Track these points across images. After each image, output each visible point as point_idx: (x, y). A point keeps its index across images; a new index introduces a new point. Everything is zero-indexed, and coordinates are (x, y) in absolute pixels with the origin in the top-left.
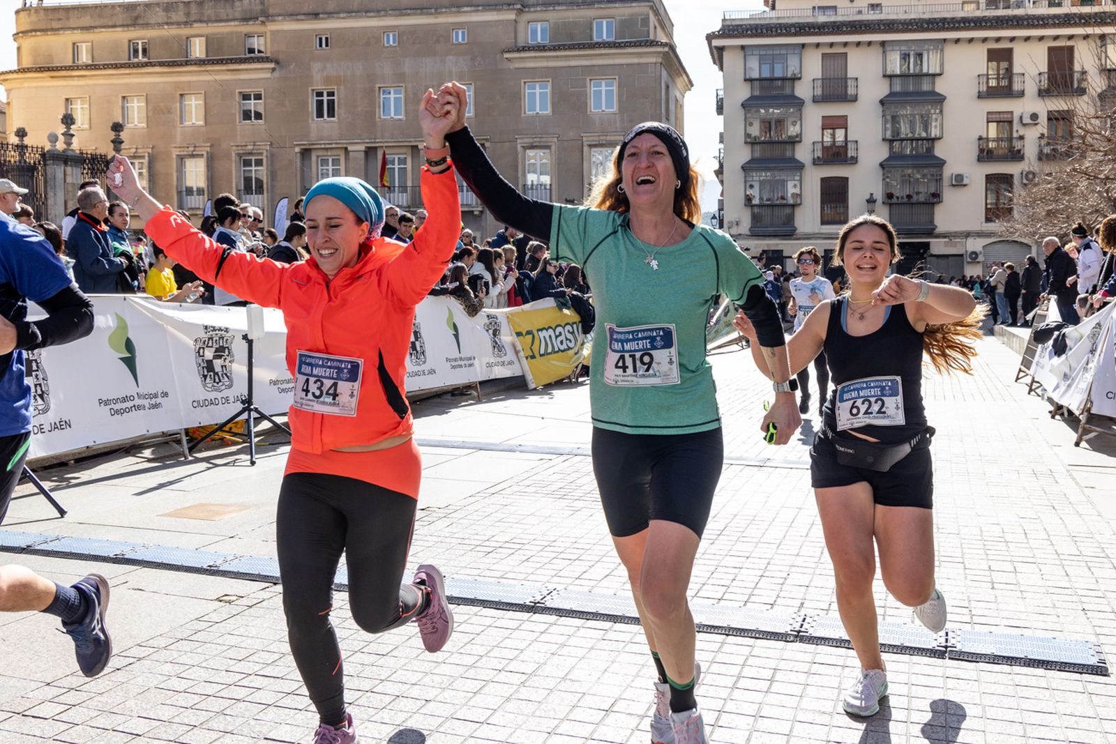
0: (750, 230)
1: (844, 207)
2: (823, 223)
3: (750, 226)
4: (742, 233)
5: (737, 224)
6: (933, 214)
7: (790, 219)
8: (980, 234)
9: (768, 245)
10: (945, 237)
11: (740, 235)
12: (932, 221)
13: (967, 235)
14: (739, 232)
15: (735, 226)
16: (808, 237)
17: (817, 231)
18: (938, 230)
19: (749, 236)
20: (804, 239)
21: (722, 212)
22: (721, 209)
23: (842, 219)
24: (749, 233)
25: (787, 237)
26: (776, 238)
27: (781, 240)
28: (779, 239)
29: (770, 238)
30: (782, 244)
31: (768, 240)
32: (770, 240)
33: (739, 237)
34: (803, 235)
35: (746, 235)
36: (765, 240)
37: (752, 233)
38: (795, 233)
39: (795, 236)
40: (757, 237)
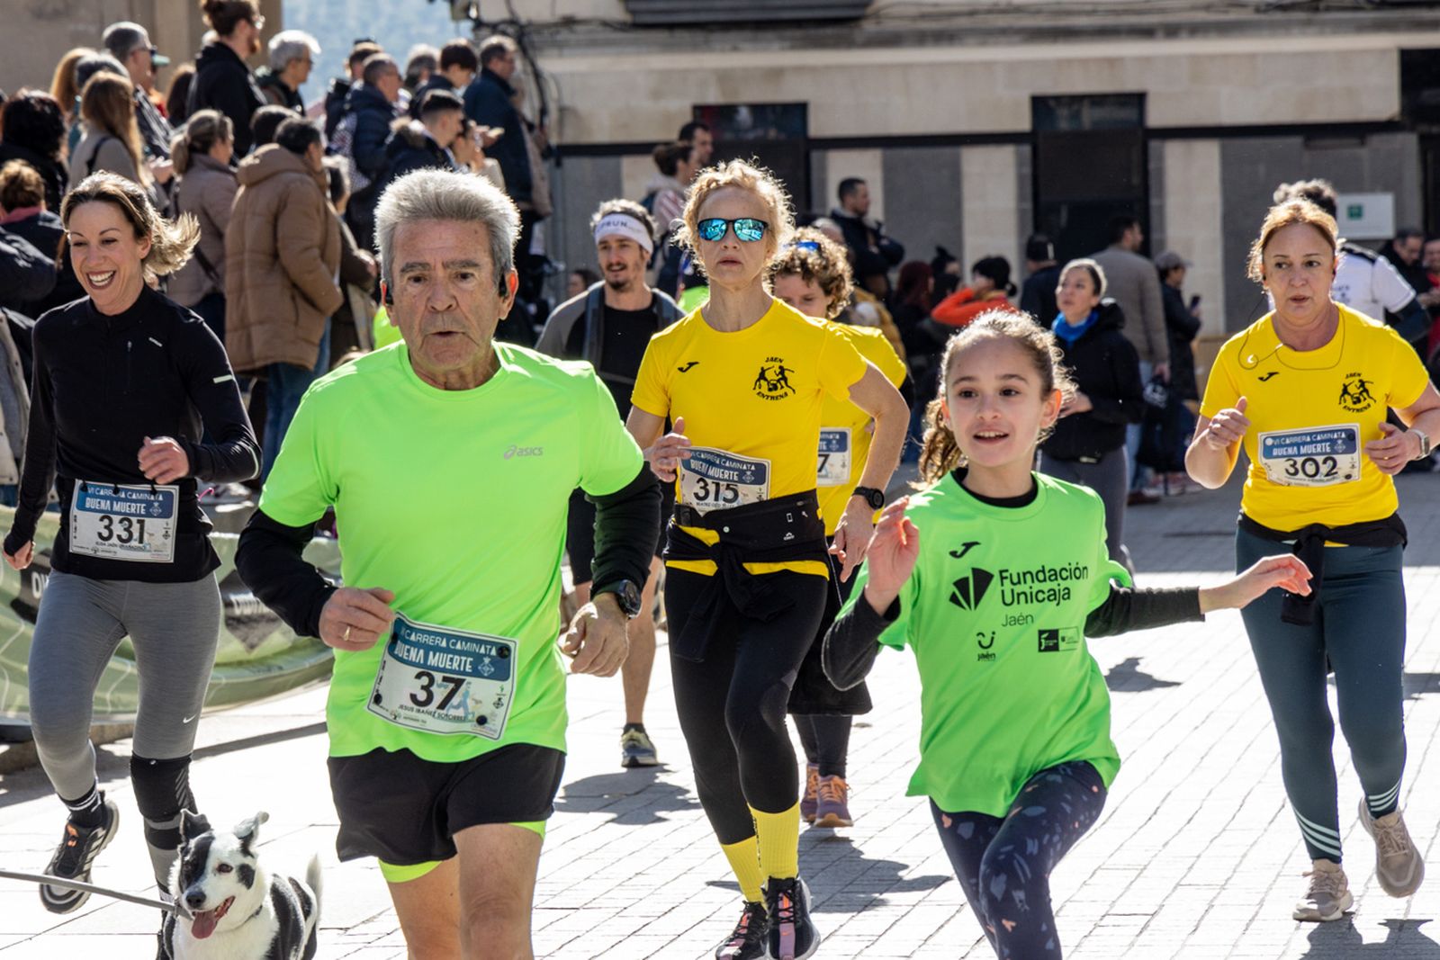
9: (723, 77)
11: (569, 22)
14: (565, 9)
16: (939, 28)
19: (622, 27)
20: (918, 39)
24: (617, 13)
25: (830, 31)
26: (770, 35)
27: (793, 48)
28: (787, 44)
29: (733, 36)
30: (799, 69)
31: (723, 51)
32: (735, 49)
33: (564, 35)
34: (914, 18)
35: (606, 24)
36: (706, 47)
37: (633, 12)
38: (870, 10)
39: (869, 27)
40: (662, 35)
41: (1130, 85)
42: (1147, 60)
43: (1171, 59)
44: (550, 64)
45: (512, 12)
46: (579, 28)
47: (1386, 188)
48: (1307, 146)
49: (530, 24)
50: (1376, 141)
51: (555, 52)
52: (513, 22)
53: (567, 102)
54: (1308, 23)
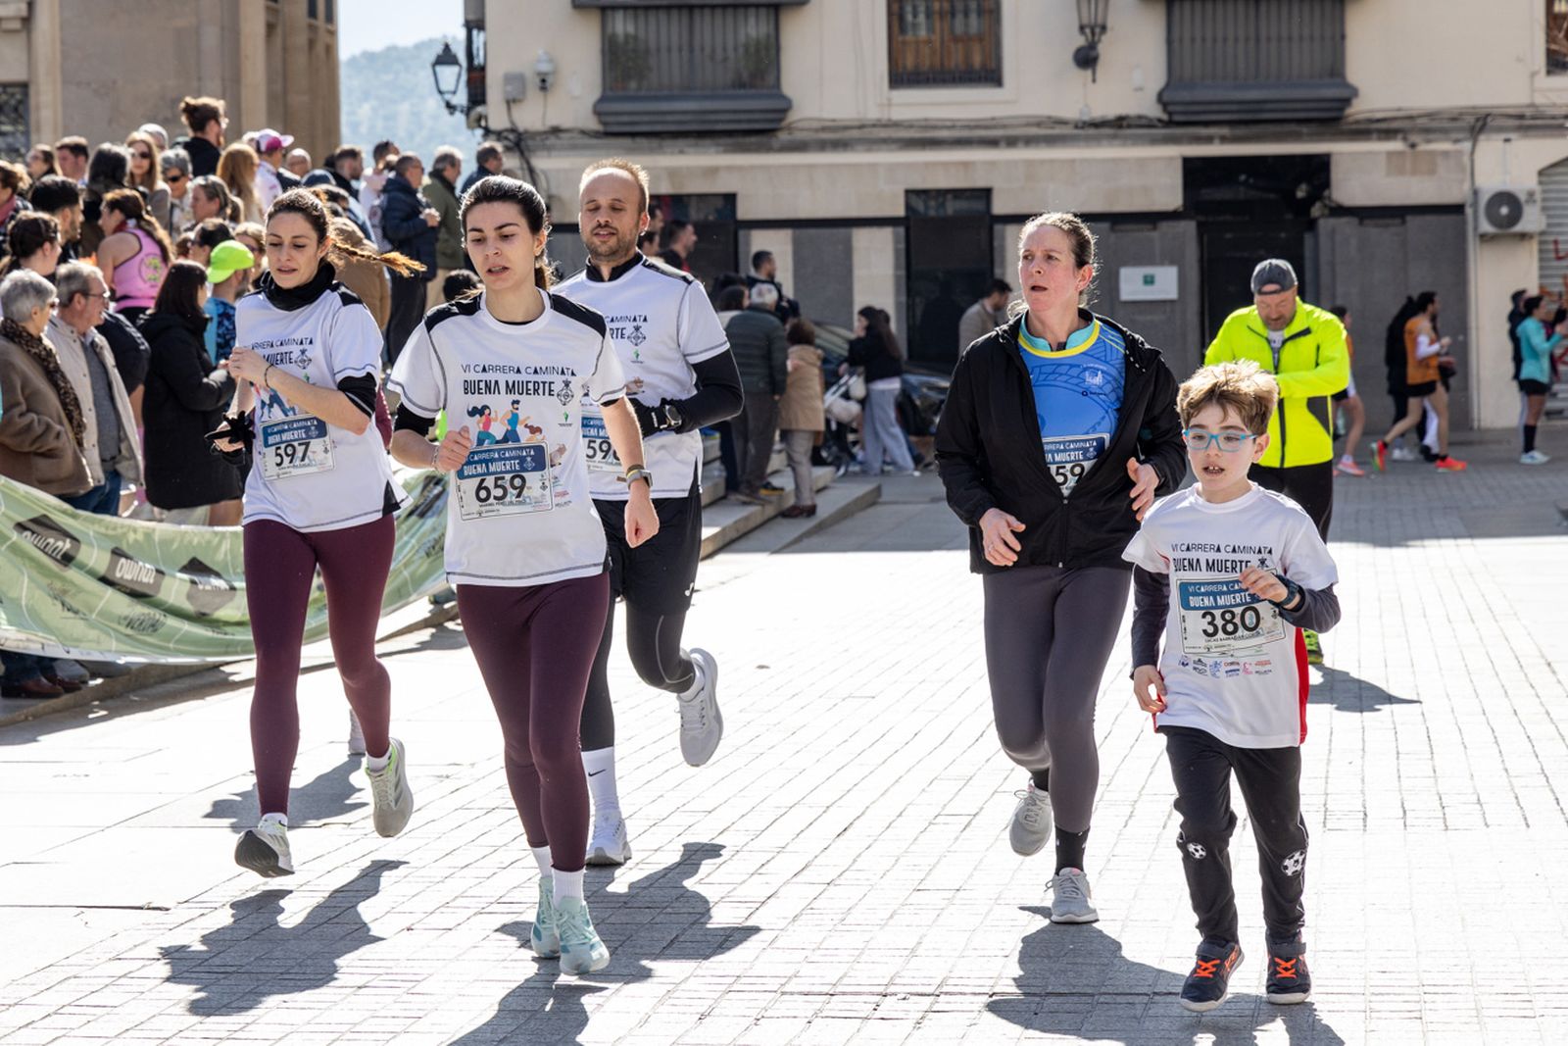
0: (598, 112)
1: (980, 12)
2: (899, 78)
3: (596, 94)
4: (566, 123)
5: (544, 84)
6: (1338, 41)
7: (764, 64)
8: (1529, 122)
9: (673, 173)
10: (1388, 134)
11: (556, 131)
12: (1336, 69)
13: (1479, 124)
14: (553, 120)
15: (533, 92)
16: (836, 138)
17: (873, 114)
18: (1359, 109)
19: (596, 135)
20: (823, 146)
21: (479, 38)
22: (475, 23)
23: (977, 60)
24: (593, 124)
25: (753, 139)
26: (708, 142)
27: (726, 151)
28: (721, 149)
29: (681, 142)
30: (730, 168)
31: (672, 153)
32: (681, 152)
33: (552, 140)
34: (817, 130)
35: (584, 132)
36: (659, 150)
37: (605, 124)
38: (784, 124)
39: (783, 136)
40: (627, 142)
41: (980, 183)
42: (992, 164)
43: (1009, 163)
44: (540, 163)
45: (512, 122)
46: (562, 135)
47: (1172, 263)
48: (1112, 229)
49: (526, 132)
50: (1164, 226)
51: (545, 153)
52: (513, 130)
53: (554, 191)
54: (1114, 137)
